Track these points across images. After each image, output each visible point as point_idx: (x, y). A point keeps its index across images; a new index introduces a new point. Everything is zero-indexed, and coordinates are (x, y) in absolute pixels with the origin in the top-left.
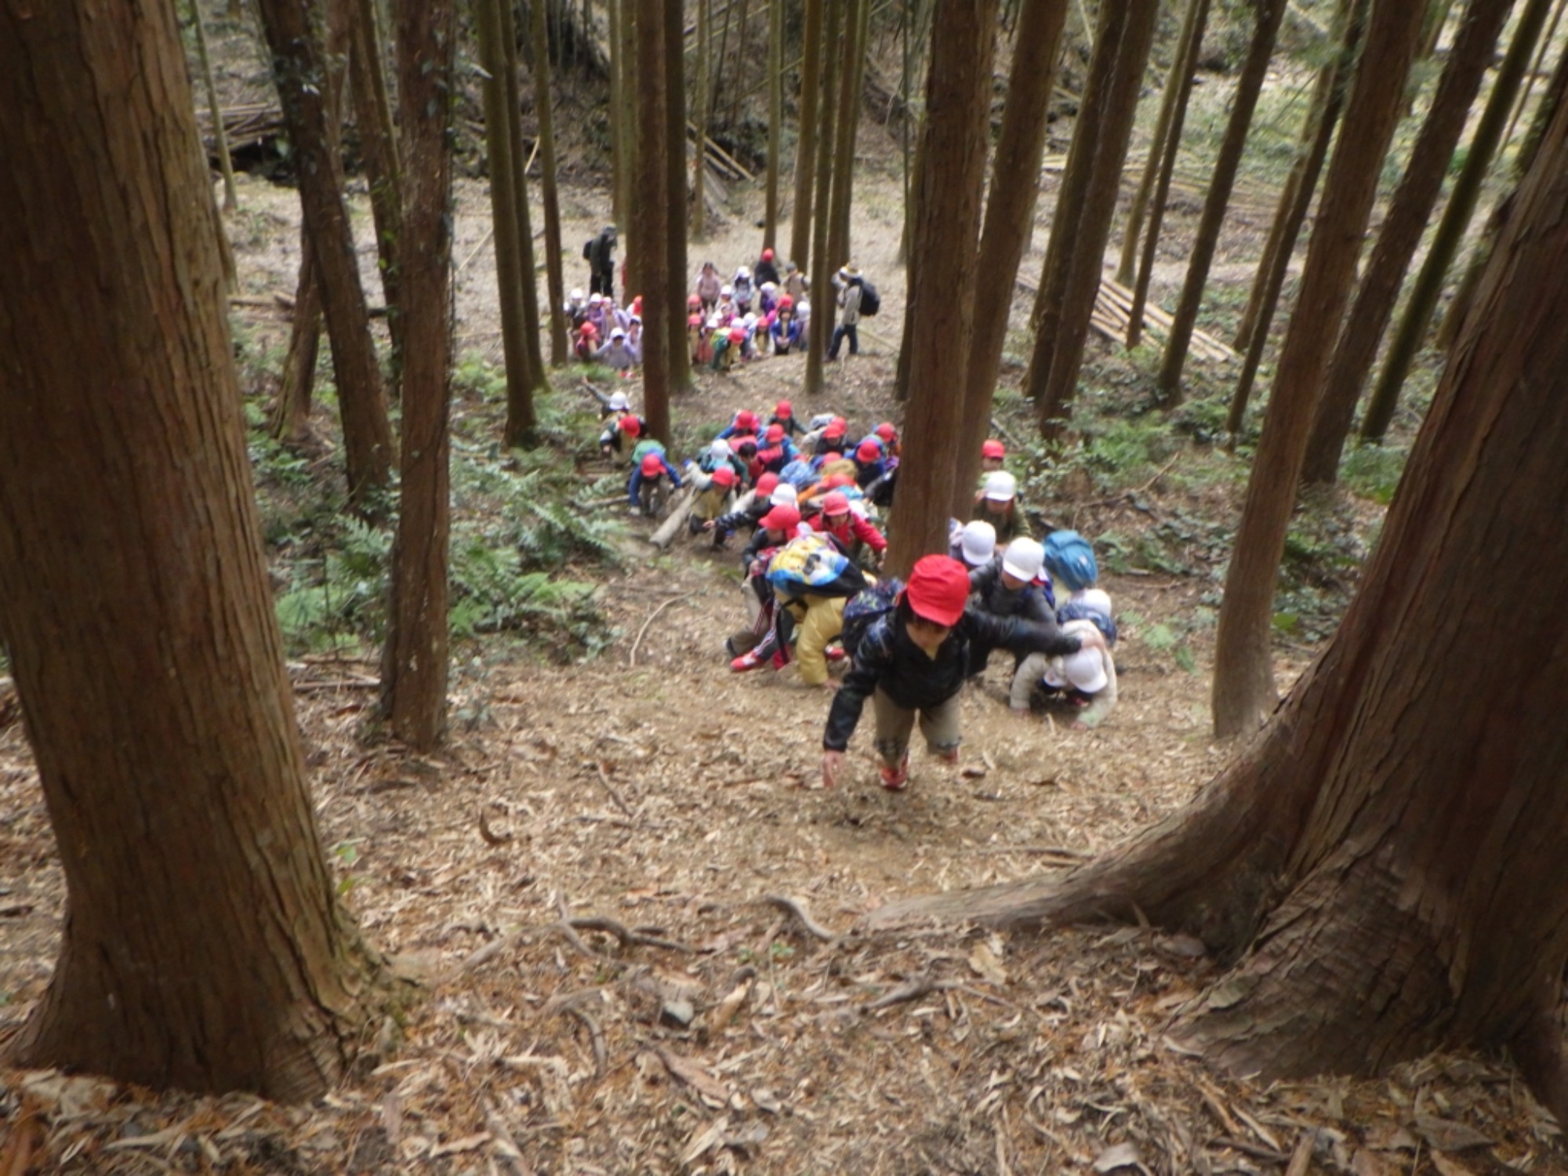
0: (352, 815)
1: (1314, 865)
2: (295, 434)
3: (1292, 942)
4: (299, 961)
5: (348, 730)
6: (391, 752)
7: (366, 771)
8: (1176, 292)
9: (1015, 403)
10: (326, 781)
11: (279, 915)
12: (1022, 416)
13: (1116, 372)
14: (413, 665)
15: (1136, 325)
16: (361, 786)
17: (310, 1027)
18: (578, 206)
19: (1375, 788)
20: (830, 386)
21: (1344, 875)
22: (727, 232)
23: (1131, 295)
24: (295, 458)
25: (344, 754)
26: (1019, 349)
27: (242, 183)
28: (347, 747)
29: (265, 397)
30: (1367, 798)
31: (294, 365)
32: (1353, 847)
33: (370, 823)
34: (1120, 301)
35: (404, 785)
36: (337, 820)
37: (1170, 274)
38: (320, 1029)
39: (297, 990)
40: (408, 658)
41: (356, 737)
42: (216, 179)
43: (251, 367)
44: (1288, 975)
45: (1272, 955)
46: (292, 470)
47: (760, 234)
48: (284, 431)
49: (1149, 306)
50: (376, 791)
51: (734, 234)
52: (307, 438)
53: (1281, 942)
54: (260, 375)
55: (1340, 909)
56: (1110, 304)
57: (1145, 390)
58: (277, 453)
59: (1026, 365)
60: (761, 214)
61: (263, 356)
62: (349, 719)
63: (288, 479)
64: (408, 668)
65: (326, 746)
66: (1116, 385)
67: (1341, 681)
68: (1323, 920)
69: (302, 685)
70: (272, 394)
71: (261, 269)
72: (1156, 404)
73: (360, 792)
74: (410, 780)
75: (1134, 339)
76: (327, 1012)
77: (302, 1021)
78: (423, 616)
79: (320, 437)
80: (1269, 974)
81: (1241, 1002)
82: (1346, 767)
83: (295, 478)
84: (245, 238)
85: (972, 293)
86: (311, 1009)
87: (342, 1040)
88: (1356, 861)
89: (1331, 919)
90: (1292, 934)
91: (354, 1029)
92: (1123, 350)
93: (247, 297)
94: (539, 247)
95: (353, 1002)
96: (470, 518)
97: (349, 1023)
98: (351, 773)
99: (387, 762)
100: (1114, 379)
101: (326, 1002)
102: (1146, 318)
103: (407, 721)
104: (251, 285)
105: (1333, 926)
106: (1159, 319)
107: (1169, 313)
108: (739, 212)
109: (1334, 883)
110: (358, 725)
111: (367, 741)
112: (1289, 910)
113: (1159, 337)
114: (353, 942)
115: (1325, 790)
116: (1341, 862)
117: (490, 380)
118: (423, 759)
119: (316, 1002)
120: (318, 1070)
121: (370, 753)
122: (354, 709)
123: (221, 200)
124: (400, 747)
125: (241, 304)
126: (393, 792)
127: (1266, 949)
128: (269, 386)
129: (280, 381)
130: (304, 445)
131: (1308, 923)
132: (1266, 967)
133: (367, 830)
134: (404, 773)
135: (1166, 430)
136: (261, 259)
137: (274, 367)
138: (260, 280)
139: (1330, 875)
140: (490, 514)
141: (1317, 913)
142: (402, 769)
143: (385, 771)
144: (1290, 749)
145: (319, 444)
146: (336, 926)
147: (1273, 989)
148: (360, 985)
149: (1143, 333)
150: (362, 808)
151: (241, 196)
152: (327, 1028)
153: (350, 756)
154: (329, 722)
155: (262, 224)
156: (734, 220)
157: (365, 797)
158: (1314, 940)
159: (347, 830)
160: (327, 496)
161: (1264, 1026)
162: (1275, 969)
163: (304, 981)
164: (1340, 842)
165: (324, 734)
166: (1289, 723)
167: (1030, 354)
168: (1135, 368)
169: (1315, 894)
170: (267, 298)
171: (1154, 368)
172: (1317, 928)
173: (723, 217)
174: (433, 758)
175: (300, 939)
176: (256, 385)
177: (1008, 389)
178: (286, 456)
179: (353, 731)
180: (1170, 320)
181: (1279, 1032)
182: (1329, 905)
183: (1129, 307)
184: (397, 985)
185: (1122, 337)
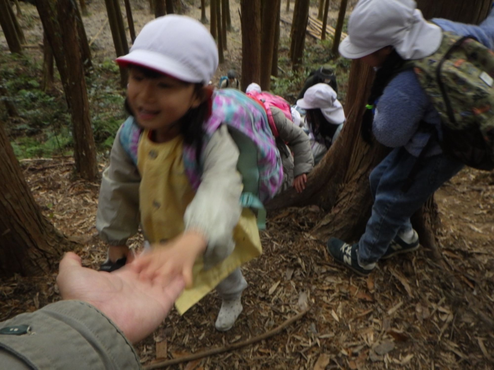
0: (70, 203)
1: (350, 179)
2: (50, 89)
3: (344, 203)
4: (29, 235)
5: (66, 177)
6: (81, 182)
7: (73, 189)
8: (336, 21)
9: (286, 61)
10: (61, 193)
11: (18, 221)
12: (288, 65)
13: (318, 49)
14: (84, 154)
15: (324, 32)
16: (72, 194)
17: (36, 255)
18: (138, 6)
19: (365, 153)
20: (226, 60)
21: (358, 180)
22: (189, 11)
23: (322, 23)
24: (51, 97)
25: (66, 184)
26: (286, 43)
27: (22, 5)
28: (66, 183)
29: (38, 77)
30: (364, 155)
31: (46, 66)
32: (360, 171)
33: (76, 205)
34: (319, 25)
35: (86, 192)
36: (65, 205)
37: (333, 15)
38: (40, 256)
39: (29, 244)
40: (82, 152)
41: (69, 179)
42: (13, 4)
43: (32, 68)
44: (344, 212)
45: (339, 207)
46: (51, 101)
47: (200, 12)
48: (46, 88)
49: (328, 26)
50: (77, 194)
51: (192, 12)
52: (54, 90)
53: (341, 203)
54: (35, 70)
55: (358, 191)
56: (316, 27)
57: (327, 54)
58: (44, 96)
59: (289, 48)
60: (200, 4)
61: (36, 64)
62: (67, 174)
63: (49, 104)
64: (82, 155)
65: (60, 183)
66: (318, 53)
67: (355, 121)
68: (353, 195)
69: (52, 165)
70: (40, 76)
71: (33, 35)
72: (331, 58)
73: (72, 196)
74: (88, 190)
75: (323, 37)
76: (42, 251)
77: (33, 254)
78: (85, 138)
79: (58, 89)
80: (338, 213)
81: (330, 222)
82: (357, 148)
83: (52, 104)
84: (26, 25)
85: (259, 19)
86: (36, 250)
87: (48, 259)
88: (361, 175)
89: (355, 194)
90: (344, 200)
91: (52, 256)
92: (320, 42)
93: (30, 45)
94: (126, 21)
95: (52, 248)
96: (109, 111)
97: (50, 254)
98: (69, 190)
99: (80, 186)
100: (317, 51)
101: (41, 247)
102: (327, 30)
103: (84, 172)
104: (30, 41)
105: (355, 196)
106: (331, 30)
107: (334, 28)
108: (193, 4)
109: (356, 183)
110: (70, 175)
111: (73, 179)
112: (344, 193)
113: (332, 37)
114: (51, 230)
115: (352, 155)
116: (357, 176)
117: (114, 67)
118: (91, 184)
119: (37, 248)
120: (41, 268)
121: (74, 183)
122: (68, 171)
123: (15, 12)
124: (83, 180)
125: (28, 48)
126: (83, 195)
127: (337, 206)
128: (39, 74)
129: (42, 72)
130: (53, 93)
131: (349, 196)
132: (337, 211)
133: (75, 207)
134: (86, 189)
135: (334, 66)
136: (32, 32)
137: (40, 67)
138: (33, 39)
139: (354, 181)
140: (115, 109)
141: (351, 193)
142: (85, 188)
143: (79, 188)
144: (342, 145)
145: (58, 92)
146: (43, 225)
147: (339, 217)
148: (55, 243)
149: (326, 35)
150: (73, 200)
151: (23, 10)
152: (42, 255)
153: (68, 185)
154: (61, 175)
155: (31, 19)
156: (191, 7)
157: (74, 196)
158: (350, 201)
159: (68, 207)
160: (61, 108)
161: (337, 229)
162: (340, 211)
163: (32, 241)
164: (357, 170)
165: (59, 179)
166: (341, 136)
167: (290, 45)
168: (324, 47)
169: (351, 187)
170: (36, 45)
171: (330, 47)
172: (351, 198)
173: (187, 6)
174: (95, 183)
175: (28, 228)
176: (34, 74)
177: (283, 57)
178: (48, 96)
179: (68, 177)
180: (334, 30)
181: (342, 230)
182: (354, 190)
183: (321, 27)
184: (69, 243)
185: (320, 37)
